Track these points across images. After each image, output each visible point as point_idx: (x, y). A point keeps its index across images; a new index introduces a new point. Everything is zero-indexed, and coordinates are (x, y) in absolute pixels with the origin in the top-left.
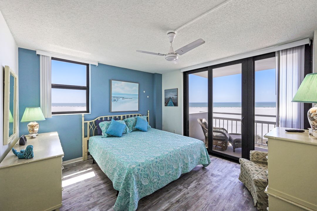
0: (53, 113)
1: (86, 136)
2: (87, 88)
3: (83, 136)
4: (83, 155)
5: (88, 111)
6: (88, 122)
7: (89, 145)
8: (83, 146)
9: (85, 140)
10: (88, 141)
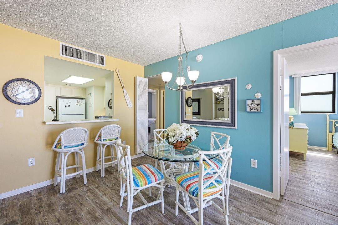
0: (302, 112)
1: (331, 132)
2: (333, 93)
3: (328, 131)
4: (327, 146)
5: (334, 112)
6: (334, 121)
7: (333, 139)
8: (328, 138)
9: (329, 135)
10: (333, 136)
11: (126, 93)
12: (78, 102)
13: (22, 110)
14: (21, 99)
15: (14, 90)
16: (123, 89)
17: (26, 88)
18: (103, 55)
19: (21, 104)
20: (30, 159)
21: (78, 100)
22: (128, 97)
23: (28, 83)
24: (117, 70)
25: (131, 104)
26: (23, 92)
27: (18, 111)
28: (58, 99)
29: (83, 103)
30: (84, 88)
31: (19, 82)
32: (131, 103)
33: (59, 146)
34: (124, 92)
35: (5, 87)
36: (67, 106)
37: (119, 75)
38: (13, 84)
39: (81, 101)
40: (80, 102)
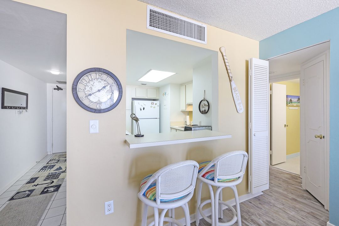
11: (235, 89)
12: (153, 104)
13: (98, 121)
14: (96, 103)
15: (88, 88)
16: (230, 81)
17: (103, 84)
18: (204, 25)
19: (96, 111)
20: (107, 203)
21: (153, 101)
22: (238, 95)
23: (105, 76)
24: (223, 50)
25: (242, 107)
26: (99, 91)
27: (92, 123)
28: (133, 101)
29: (157, 105)
30: (159, 88)
31: (93, 75)
32: (241, 105)
33: (151, 195)
34: (233, 87)
35: (75, 84)
36: (142, 109)
37: (225, 57)
38: (85, 77)
39: (155, 102)
40: (154, 104)
